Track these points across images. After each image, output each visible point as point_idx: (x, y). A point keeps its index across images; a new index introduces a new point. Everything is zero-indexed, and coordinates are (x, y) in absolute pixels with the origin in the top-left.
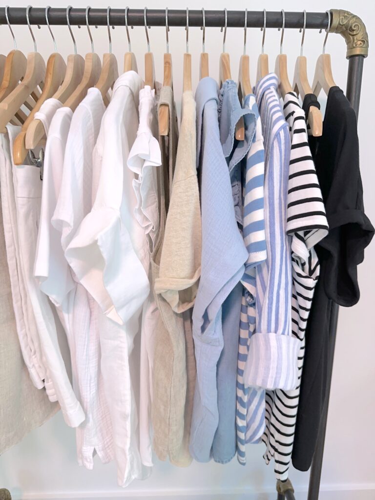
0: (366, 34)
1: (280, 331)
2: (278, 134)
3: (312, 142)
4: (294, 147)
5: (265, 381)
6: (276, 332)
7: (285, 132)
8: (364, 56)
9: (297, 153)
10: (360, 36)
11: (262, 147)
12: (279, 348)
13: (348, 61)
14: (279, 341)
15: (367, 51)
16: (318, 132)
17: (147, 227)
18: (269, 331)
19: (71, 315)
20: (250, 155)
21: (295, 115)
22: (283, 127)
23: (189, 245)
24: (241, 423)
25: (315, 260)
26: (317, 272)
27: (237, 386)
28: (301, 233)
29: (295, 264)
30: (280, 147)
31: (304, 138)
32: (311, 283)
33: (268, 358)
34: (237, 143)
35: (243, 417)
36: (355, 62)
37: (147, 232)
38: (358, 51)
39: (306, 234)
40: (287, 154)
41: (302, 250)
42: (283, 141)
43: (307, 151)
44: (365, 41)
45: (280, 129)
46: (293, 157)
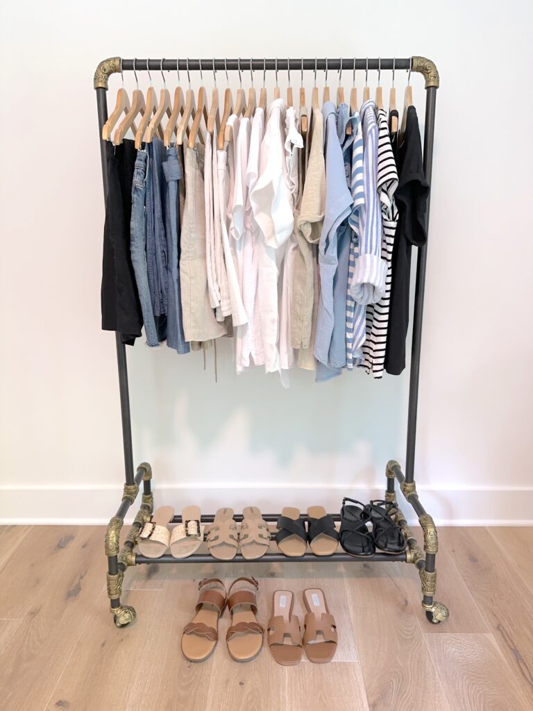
0: (437, 72)
2: (371, 131)
3: (391, 134)
4: (380, 138)
7: (375, 130)
8: (436, 87)
9: (382, 141)
10: (432, 74)
11: (361, 138)
12: (372, 261)
13: (426, 91)
15: (438, 84)
16: (397, 130)
17: (291, 190)
19: (242, 251)
20: (355, 142)
21: (382, 120)
22: (374, 127)
23: (318, 195)
24: (349, 336)
25: (396, 211)
26: (397, 218)
28: (384, 187)
29: (383, 214)
30: (372, 138)
31: (386, 132)
32: (394, 224)
33: (365, 267)
34: (347, 137)
36: (431, 90)
37: (292, 193)
38: (432, 84)
39: (387, 189)
40: (377, 142)
41: (387, 200)
42: (374, 135)
43: (387, 139)
44: (436, 77)
45: (372, 128)
46: (380, 144)
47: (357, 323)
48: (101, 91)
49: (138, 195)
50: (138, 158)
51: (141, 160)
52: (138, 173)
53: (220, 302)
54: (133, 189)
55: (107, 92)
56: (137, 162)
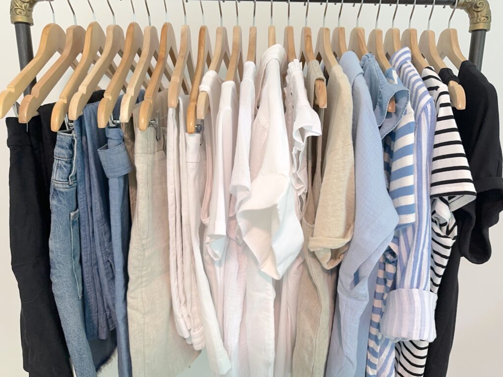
0: (490, 10)
1: (422, 286)
2: (425, 108)
3: (458, 115)
4: (440, 119)
5: (410, 333)
6: (418, 287)
7: (431, 106)
8: (486, 30)
9: (442, 125)
10: (484, 13)
11: (412, 119)
12: (422, 302)
13: (470, 34)
14: (421, 296)
15: (489, 26)
16: (462, 105)
17: (298, 190)
18: (412, 287)
19: (222, 269)
20: (399, 128)
21: (440, 90)
22: (430, 101)
23: (344, 207)
24: (371, 372)
25: (453, 222)
27: (369, 337)
28: (446, 198)
29: (434, 225)
30: (427, 119)
31: (449, 111)
32: (450, 242)
35: (373, 366)
36: (478, 37)
37: (299, 195)
38: (481, 26)
39: (450, 198)
40: (433, 125)
41: (445, 213)
42: (429, 114)
43: (453, 124)
44: (488, 17)
45: (427, 103)
46: (438, 129)
47: (384, 356)
48: (23, 29)
49: (59, 201)
50: (57, 143)
51: (62, 148)
52: (59, 167)
53: (189, 331)
54: (52, 191)
55: (31, 27)
56: (57, 150)
